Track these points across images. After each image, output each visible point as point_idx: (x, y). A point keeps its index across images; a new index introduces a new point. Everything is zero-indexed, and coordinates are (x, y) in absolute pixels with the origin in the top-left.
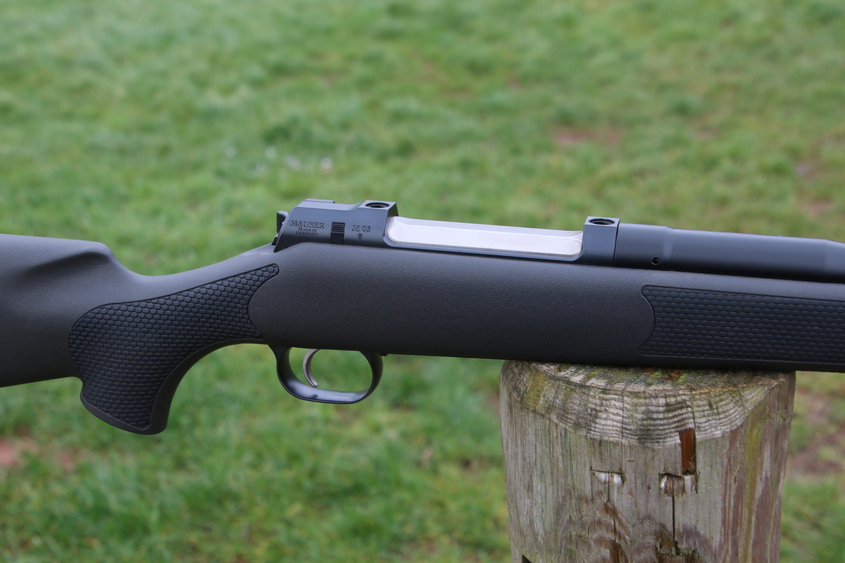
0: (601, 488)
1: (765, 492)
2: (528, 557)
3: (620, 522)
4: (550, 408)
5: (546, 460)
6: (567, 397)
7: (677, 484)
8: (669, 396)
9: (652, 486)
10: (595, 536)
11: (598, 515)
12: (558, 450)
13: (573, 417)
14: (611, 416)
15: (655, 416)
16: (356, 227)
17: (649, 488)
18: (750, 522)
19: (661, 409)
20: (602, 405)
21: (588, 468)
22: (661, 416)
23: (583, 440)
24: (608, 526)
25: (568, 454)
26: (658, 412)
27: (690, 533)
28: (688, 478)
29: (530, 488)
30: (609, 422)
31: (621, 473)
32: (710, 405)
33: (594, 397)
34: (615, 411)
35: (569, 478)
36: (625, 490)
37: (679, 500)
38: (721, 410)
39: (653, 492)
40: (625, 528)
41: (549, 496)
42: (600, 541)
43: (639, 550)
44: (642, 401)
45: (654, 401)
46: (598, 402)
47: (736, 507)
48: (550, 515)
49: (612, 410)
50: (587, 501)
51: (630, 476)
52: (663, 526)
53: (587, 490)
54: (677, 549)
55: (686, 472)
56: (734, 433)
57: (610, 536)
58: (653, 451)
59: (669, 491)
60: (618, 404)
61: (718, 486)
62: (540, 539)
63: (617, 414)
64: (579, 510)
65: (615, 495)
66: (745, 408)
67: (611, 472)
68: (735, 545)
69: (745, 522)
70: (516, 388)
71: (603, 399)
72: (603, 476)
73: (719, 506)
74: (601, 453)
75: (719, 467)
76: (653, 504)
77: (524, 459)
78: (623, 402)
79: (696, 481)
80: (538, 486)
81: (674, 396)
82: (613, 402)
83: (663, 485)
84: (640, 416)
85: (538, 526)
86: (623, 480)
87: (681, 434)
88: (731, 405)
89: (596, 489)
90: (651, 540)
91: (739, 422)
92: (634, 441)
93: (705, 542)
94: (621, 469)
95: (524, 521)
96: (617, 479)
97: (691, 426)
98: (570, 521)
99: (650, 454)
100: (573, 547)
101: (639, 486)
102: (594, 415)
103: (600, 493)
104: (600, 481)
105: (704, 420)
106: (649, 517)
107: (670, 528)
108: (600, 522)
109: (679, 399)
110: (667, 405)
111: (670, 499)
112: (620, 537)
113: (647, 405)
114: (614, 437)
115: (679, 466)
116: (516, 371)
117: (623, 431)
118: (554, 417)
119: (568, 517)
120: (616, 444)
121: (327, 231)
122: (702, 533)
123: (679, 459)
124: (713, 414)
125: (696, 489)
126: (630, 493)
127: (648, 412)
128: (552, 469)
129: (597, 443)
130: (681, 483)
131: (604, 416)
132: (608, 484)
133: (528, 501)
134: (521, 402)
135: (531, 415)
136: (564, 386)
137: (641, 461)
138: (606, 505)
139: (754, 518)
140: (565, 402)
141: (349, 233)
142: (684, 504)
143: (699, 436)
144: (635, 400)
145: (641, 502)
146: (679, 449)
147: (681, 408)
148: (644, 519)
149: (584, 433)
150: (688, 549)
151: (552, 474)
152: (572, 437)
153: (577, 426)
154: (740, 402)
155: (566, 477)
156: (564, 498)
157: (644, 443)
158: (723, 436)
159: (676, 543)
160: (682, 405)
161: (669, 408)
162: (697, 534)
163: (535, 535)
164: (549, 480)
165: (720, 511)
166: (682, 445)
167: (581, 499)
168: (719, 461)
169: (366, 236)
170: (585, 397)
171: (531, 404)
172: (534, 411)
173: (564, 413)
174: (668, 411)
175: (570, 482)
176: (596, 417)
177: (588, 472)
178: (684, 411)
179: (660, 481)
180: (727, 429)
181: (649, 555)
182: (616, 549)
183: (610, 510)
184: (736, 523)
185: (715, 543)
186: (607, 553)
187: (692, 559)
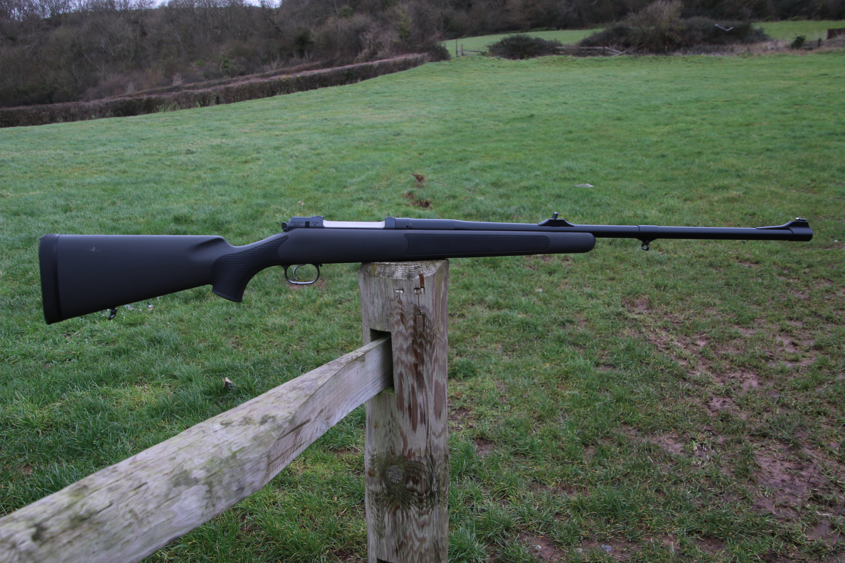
0: (397, 295)
1: (443, 297)
2: (373, 328)
4: (379, 273)
5: (379, 290)
6: (385, 269)
7: (419, 291)
8: (415, 265)
10: (396, 312)
11: (396, 304)
12: (383, 286)
13: (387, 274)
14: (399, 272)
16: (313, 223)
17: (411, 293)
18: (439, 305)
19: (413, 269)
20: (396, 269)
21: (393, 289)
22: (413, 271)
23: (391, 281)
24: (399, 308)
25: (386, 286)
27: (424, 307)
28: (422, 289)
29: (373, 303)
30: (398, 274)
31: (403, 290)
32: (427, 267)
33: (393, 267)
34: (400, 270)
36: (404, 295)
37: (420, 296)
38: (430, 268)
39: (413, 294)
40: (404, 307)
41: (380, 303)
42: (397, 314)
43: (409, 315)
44: (408, 267)
45: (411, 267)
46: (394, 269)
47: (436, 300)
48: (380, 309)
50: (393, 301)
51: (405, 290)
52: (416, 305)
53: (393, 296)
54: (420, 313)
55: (421, 287)
56: (434, 275)
57: (400, 311)
58: (412, 281)
59: (417, 294)
61: (430, 292)
62: (377, 319)
64: (390, 304)
65: (401, 297)
66: (436, 268)
67: (400, 290)
68: (436, 312)
70: (367, 272)
71: (396, 267)
72: (397, 291)
73: (431, 299)
74: (397, 284)
75: (430, 286)
76: (413, 298)
77: (371, 294)
78: (402, 268)
79: (424, 290)
80: (376, 301)
82: (399, 268)
84: (407, 271)
85: (376, 315)
87: (420, 275)
88: (433, 267)
89: (395, 296)
90: (412, 311)
91: (435, 272)
92: (406, 278)
93: (428, 310)
94: (403, 288)
95: (371, 315)
96: (402, 292)
97: (422, 273)
98: (388, 309)
100: (389, 318)
101: (408, 293)
102: (394, 273)
103: (397, 297)
104: (396, 293)
105: (425, 271)
106: (412, 303)
107: (418, 306)
108: (397, 307)
109: (418, 265)
110: (415, 267)
111: (418, 296)
112: (403, 311)
114: (401, 278)
115: (420, 285)
116: (366, 267)
117: (402, 276)
118: (381, 276)
119: (386, 308)
120: (401, 280)
121: (304, 225)
122: (427, 307)
123: (420, 283)
124: (428, 270)
125: (425, 293)
126: (406, 295)
127: (409, 270)
128: (381, 293)
129: (395, 281)
131: (397, 272)
132: (399, 293)
133: (372, 308)
134: (369, 275)
135: (373, 277)
136: (383, 266)
137: (409, 285)
139: (441, 304)
140: (384, 270)
141: (311, 225)
143: (424, 276)
144: (406, 267)
145: (409, 298)
146: (419, 280)
148: (410, 304)
149: (391, 278)
150: (423, 313)
151: (381, 295)
152: (387, 280)
153: (389, 276)
154: (435, 266)
155: (386, 294)
156: (385, 302)
157: (409, 279)
158: (431, 276)
159: (420, 311)
160: (419, 267)
163: (375, 319)
164: (380, 297)
165: (431, 301)
167: (391, 300)
168: (430, 284)
169: (317, 225)
170: (390, 269)
171: (373, 274)
173: (384, 274)
174: (415, 269)
175: (387, 296)
177: (393, 291)
178: (420, 269)
179: (414, 291)
180: (432, 274)
181: (412, 316)
182: (402, 315)
183: (400, 302)
184: (436, 305)
185: (431, 310)
186: (399, 317)
187: (424, 316)
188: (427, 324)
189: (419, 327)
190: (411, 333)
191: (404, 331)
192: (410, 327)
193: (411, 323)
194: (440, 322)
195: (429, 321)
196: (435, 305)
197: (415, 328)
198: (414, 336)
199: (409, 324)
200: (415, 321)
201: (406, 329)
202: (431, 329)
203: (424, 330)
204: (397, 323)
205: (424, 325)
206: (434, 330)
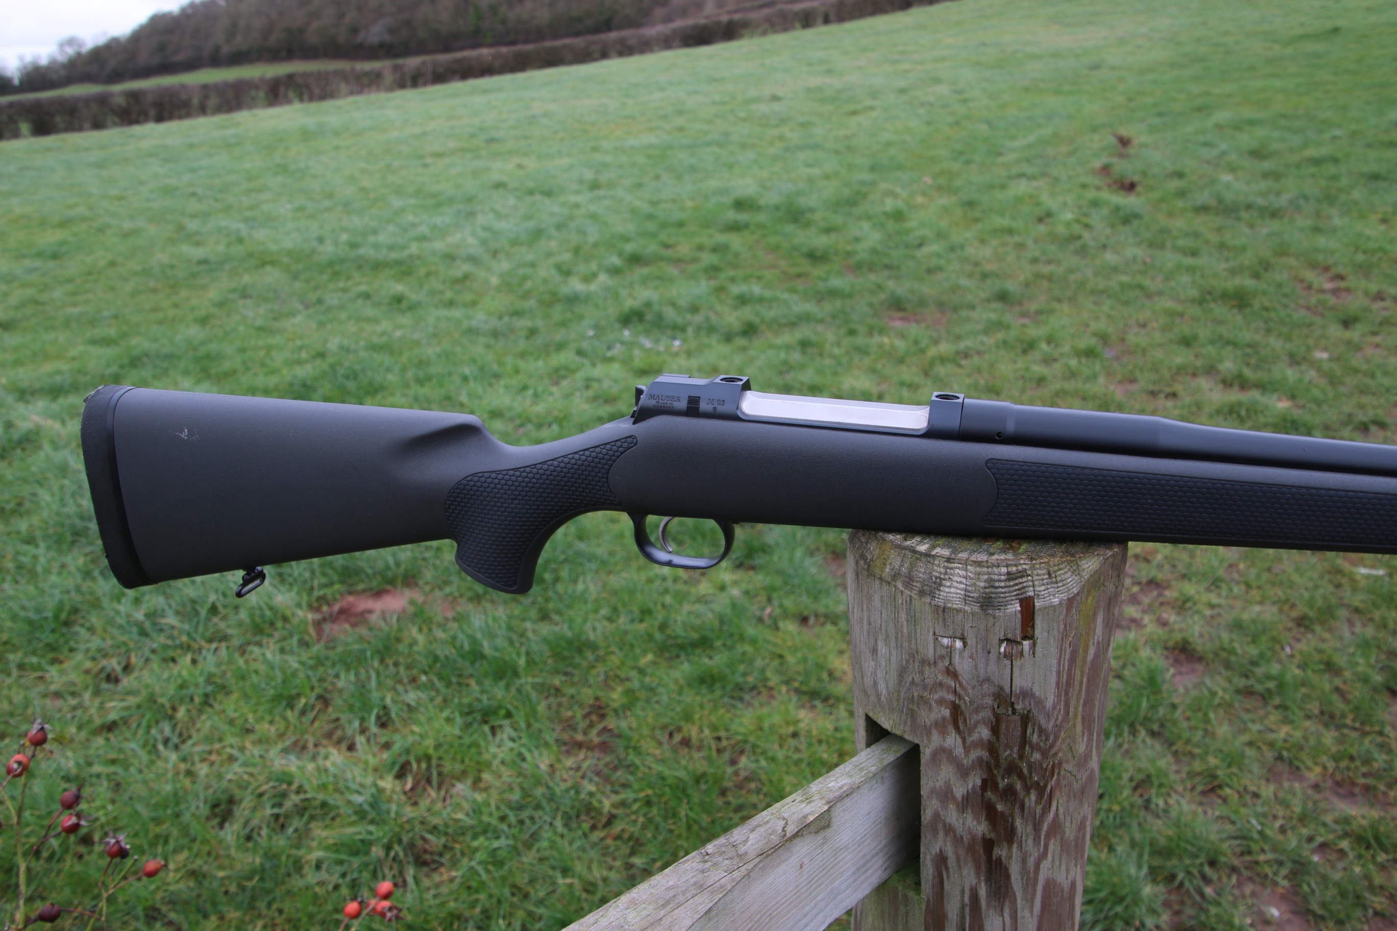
0: (944, 652)
1: (1097, 656)
2: (871, 715)
3: (961, 684)
4: (896, 576)
5: (891, 625)
6: (912, 566)
7: (1015, 649)
8: (1011, 565)
9: (992, 651)
10: (936, 697)
11: (940, 677)
12: (903, 616)
13: (918, 585)
14: (955, 584)
15: (997, 584)
16: (711, 401)
17: (989, 652)
18: (1081, 683)
19: (1003, 577)
20: (946, 573)
21: (931, 633)
22: (1003, 584)
23: (927, 606)
24: (949, 687)
25: (913, 620)
26: (1000, 581)
27: (1026, 694)
28: (1026, 643)
29: (874, 651)
30: (953, 590)
31: (963, 639)
32: (1049, 574)
33: (939, 566)
34: (959, 579)
35: (913, 642)
36: (966, 654)
37: (1017, 663)
38: (1059, 579)
39: (993, 656)
40: (965, 689)
41: (893, 659)
42: (941, 702)
43: (977, 711)
44: (985, 570)
45: (996, 570)
46: (942, 570)
47: (1070, 670)
48: (893, 678)
49: (955, 578)
50: (929, 664)
51: (971, 641)
52: (1001, 688)
53: (930, 654)
54: (1014, 709)
55: (1025, 638)
56: (1071, 601)
57: (951, 697)
58: (994, 617)
59: (1008, 656)
60: (962, 573)
61: (1054, 650)
62: (883, 699)
63: (961, 583)
64: (922, 673)
65: (956, 659)
66: (1081, 577)
67: (954, 637)
68: (1067, 704)
69: (1077, 684)
70: (863, 556)
71: (947, 568)
72: (946, 641)
73: (1054, 669)
74: (944, 619)
75: (1056, 632)
76: (992, 667)
77: (870, 624)
78: (966, 570)
79: (1034, 646)
80: (882, 649)
81: (1016, 565)
82: (957, 571)
83: (1002, 650)
84: (982, 584)
85: (882, 687)
86: (965, 644)
87: (1022, 601)
88: (1069, 574)
89: (938, 653)
90: (989, 701)
91: (1075, 591)
92: (976, 608)
93: (1040, 702)
94: (963, 634)
95: (868, 681)
96: (959, 644)
97: (1031, 594)
98: (913, 682)
99: (991, 620)
100: (915, 707)
101: (980, 650)
102: (939, 583)
103: (942, 657)
104: (942, 646)
105: (1043, 588)
106: (988, 680)
107: (1007, 690)
108: (941, 684)
109: (1020, 568)
110: (1008, 573)
111: (1009, 662)
112: (960, 698)
113: (989, 574)
114: (957, 604)
115: (1018, 632)
116: (863, 540)
117: (966, 598)
118: (900, 585)
119: (910, 679)
120: (958, 611)
121: (683, 405)
122: (1037, 694)
123: (1019, 626)
124: (1052, 583)
125: (1034, 654)
126: (971, 657)
127: (990, 581)
128: (897, 633)
129: (940, 610)
130: (1020, 647)
131: (948, 584)
132: (951, 649)
133: (872, 663)
134: (868, 570)
135: (877, 582)
136: (909, 554)
137: (982, 627)
138: (947, 668)
139: (1085, 680)
140: (910, 570)
141: (704, 406)
142: (1021, 667)
143: (1038, 604)
144: (978, 569)
145: (981, 665)
146: (1019, 616)
147: (1022, 577)
148: (983, 681)
149: (928, 600)
150: (1024, 709)
151: (897, 638)
152: (917, 604)
153: (922, 593)
154: (1077, 571)
155: (910, 641)
156: (907, 662)
157: (985, 610)
158: (1060, 604)
159: (1013, 704)
160: (1022, 574)
161: (1010, 576)
162: (1033, 695)
163: (878, 695)
164: (893, 644)
165: (1054, 674)
166: (1022, 612)
167: (923, 662)
168: (1056, 627)
169: (722, 409)
170: (929, 566)
171: (877, 571)
172: (881, 579)
173: (909, 581)
174: (1009, 580)
175: (913, 646)
176: (941, 585)
177: (931, 638)
178: (1025, 579)
179: (1000, 646)
180: (1064, 596)
181: (987, 714)
182: (956, 710)
183: (952, 673)
184: (1069, 684)
185: (1049, 703)
186: (947, 712)
187: (1026, 719)
188: (1035, 738)
189: (1008, 746)
190: (980, 760)
191: (959, 751)
192: (980, 743)
193: (984, 733)
194: (1079, 727)
195: (1041, 731)
196: (1065, 687)
197: (992, 749)
198: (989, 770)
199: (975, 736)
200: (995, 730)
201: (967, 749)
202: (1045, 754)
203: (1021, 756)
204: (940, 726)
205: (1024, 741)
206: (1056, 754)
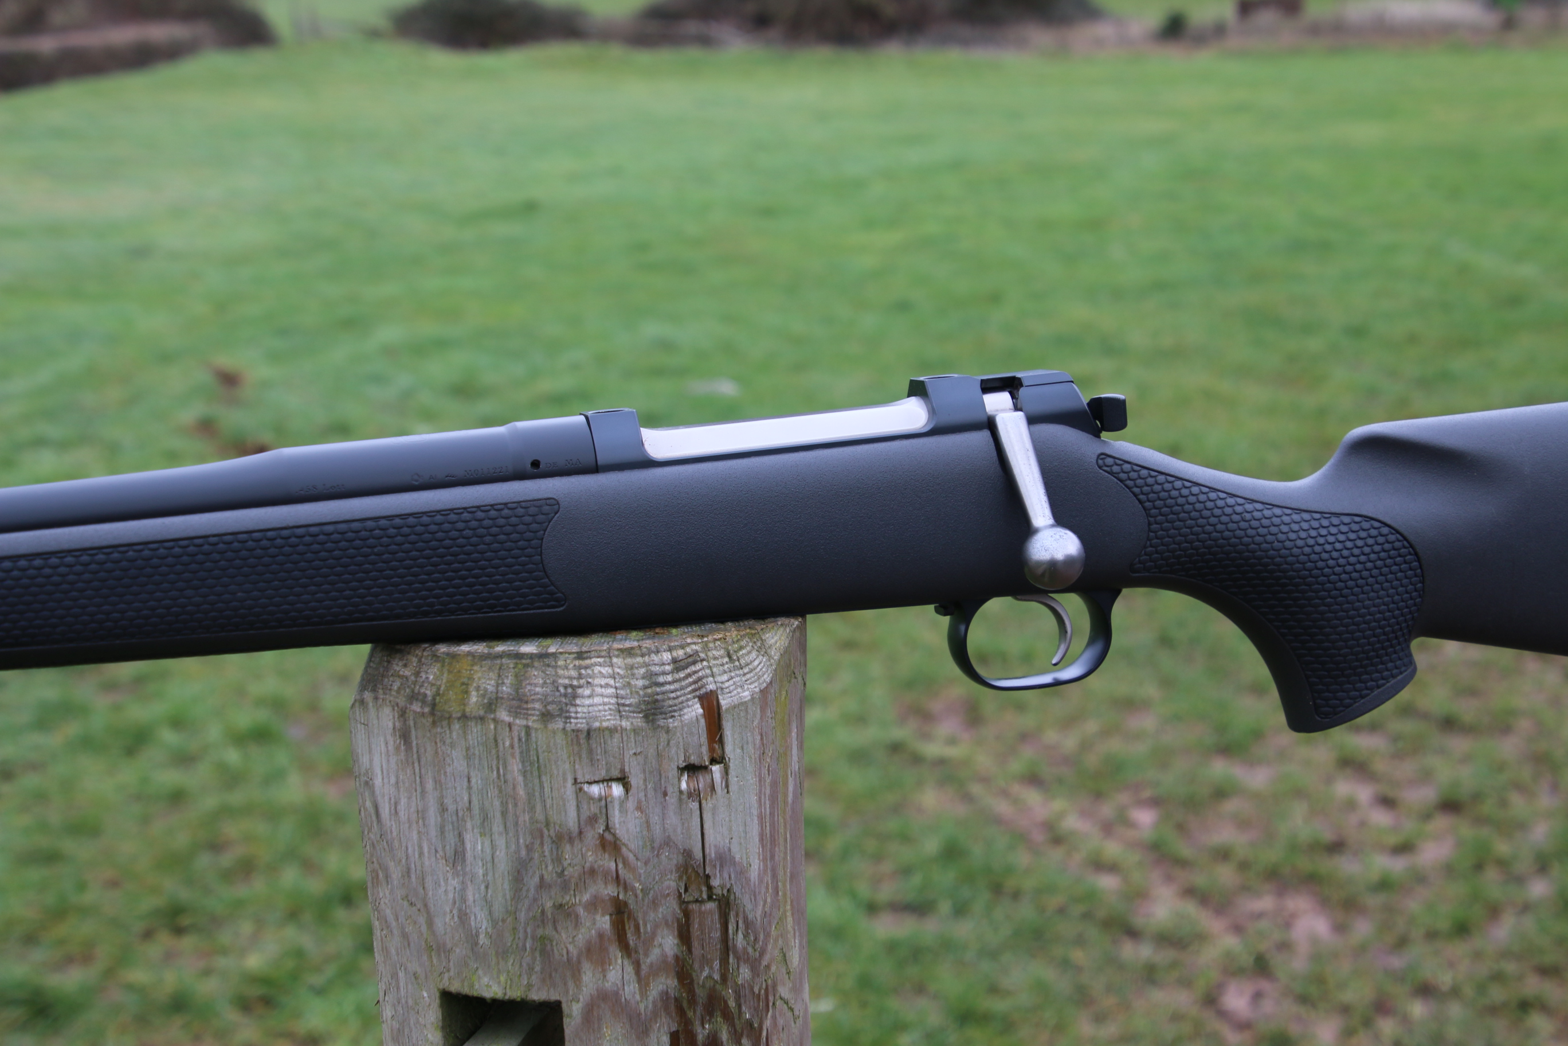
0: (594, 809)
2: (455, 987)
3: (625, 862)
4: (491, 705)
5: (493, 792)
6: (520, 680)
7: (702, 781)
8: (675, 648)
9: (670, 790)
10: (586, 897)
11: (590, 857)
12: (515, 766)
13: (537, 705)
14: (598, 690)
15: (661, 679)
17: (665, 794)
18: (786, 840)
19: (668, 668)
20: (580, 677)
21: (570, 781)
22: (669, 678)
23: (560, 738)
24: (606, 874)
25: (535, 768)
26: (664, 673)
27: (724, 859)
28: (716, 769)
29: (458, 857)
30: (597, 700)
31: (623, 780)
32: (729, 656)
33: (566, 668)
34: (603, 682)
35: (539, 808)
36: (631, 804)
37: (707, 806)
38: (742, 662)
39: (672, 800)
40: (632, 870)
41: (501, 854)
42: (593, 905)
43: (655, 904)
44: (639, 659)
45: (655, 658)
46: (573, 673)
47: (772, 814)
48: (503, 887)
49: (597, 681)
50: (571, 840)
51: (635, 781)
52: (688, 854)
53: (571, 819)
54: (710, 888)
55: (713, 761)
56: (764, 692)
57: (610, 890)
58: (668, 731)
59: (695, 795)
60: (606, 670)
61: (752, 780)
62: (482, 939)
63: (607, 685)
64: (558, 860)
65: (616, 817)
66: (770, 657)
67: (608, 780)
68: (774, 876)
69: (781, 840)
70: (415, 697)
71: (580, 668)
72: (595, 790)
73: (755, 812)
74: (590, 752)
75: (750, 747)
76: (673, 819)
77: (443, 809)
78: (612, 665)
79: (726, 771)
80: (475, 844)
81: (682, 647)
82: (597, 669)
83: (684, 786)
84: (640, 683)
85: (480, 920)
86: (627, 787)
87: (701, 698)
88: (754, 654)
89: (585, 813)
90: (671, 883)
91: (767, 678)
92: (638, 721)
93: (742, 872)
94: (622, 771)
95: (445, 922)
96: (617, 790)
97: (712, 687)
98: (542, 885)
99: (664, 737)
100: (549, 931)
101: (651, 793)
102: (572, 695)
103: (593, 820)
104: (591, 798)
105: (725, 677)
106: (668, 842)
107: (698, 854)
108: (592, 872)
109: (688, 650)
110: (675, 661)
111: (696, 805)
112: (626, 889)
113: (647, 665)
114: (609, 720)
115: (705, 749)
116: (407, 672)
117: (619, 709)
118: (504, 716)
119: (537, 879)
120: (612, 731)
122: (737, 857)
123: (704, 739)
124: (735, 668)
125: (727, 786)
126: (639, 808)
127: (650, 675)
128: (504, 805)
129: (582, 736)
130: (708, 777)
131: (587, 692)
132: (605, 801)
133: (454, 882)
134: (432, 713)
135: (456, 726)
136: (510, 663)
137: (652, 752)
138: (602, 837)
139: (788, 836)
140: (518, 686)
142: (714, 810)
143: (725, 702)
144: (629, 661)
145: (655, 819)
146: (702, 721)
147: (694, 663)
148: (660, 847)
149: (559, 724)
150: (722, 887)
151: (504, 814)
152: (540, 738)
153: (546, 716)
154: (763, 649)
155: (532, 809)
156: (529, 848)
157: (653, 721)
158: (753, 699)
159: (708, 877)
160: (693, 659)
161: (678, 665)
162: (733, 862)
163: (472, 940)
164: (497, 827)
165: (756, 821)
166: (704, 715)
167: (561, 838)
168: (750, 739)
170: (550, 671)
171: (455, 709)
172: (464, 717)
173: (519, 703)
174: (677, 670)
175: (540, 816)
176: (575, 696)
177: (570, 789)
178: (698, 666)
179: (679, 780)
180: (755, 687)
181: (670, 908)
182: (620, 912)
183: (610, 844)
184: (773, 841)
185: (754, 874)
186: (604, 922)
187: (726, 904)
188: (740, 941)
189: (706, 961)
190: (665, 996)
191: (631, 990)
192: (662, 967)
193: (668, 943)
194: (790, 921)
195: (748, 924)
196: (769, 841)
197: (683, 973)
198: (681, 1012)
199: (655, 954)
200: (684, 936)
201: (643, 982)
202: (755, 966)
203: (724, 978)
204: (595, 952)
205: (726, 945)
206: (768, 967)
